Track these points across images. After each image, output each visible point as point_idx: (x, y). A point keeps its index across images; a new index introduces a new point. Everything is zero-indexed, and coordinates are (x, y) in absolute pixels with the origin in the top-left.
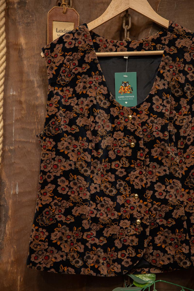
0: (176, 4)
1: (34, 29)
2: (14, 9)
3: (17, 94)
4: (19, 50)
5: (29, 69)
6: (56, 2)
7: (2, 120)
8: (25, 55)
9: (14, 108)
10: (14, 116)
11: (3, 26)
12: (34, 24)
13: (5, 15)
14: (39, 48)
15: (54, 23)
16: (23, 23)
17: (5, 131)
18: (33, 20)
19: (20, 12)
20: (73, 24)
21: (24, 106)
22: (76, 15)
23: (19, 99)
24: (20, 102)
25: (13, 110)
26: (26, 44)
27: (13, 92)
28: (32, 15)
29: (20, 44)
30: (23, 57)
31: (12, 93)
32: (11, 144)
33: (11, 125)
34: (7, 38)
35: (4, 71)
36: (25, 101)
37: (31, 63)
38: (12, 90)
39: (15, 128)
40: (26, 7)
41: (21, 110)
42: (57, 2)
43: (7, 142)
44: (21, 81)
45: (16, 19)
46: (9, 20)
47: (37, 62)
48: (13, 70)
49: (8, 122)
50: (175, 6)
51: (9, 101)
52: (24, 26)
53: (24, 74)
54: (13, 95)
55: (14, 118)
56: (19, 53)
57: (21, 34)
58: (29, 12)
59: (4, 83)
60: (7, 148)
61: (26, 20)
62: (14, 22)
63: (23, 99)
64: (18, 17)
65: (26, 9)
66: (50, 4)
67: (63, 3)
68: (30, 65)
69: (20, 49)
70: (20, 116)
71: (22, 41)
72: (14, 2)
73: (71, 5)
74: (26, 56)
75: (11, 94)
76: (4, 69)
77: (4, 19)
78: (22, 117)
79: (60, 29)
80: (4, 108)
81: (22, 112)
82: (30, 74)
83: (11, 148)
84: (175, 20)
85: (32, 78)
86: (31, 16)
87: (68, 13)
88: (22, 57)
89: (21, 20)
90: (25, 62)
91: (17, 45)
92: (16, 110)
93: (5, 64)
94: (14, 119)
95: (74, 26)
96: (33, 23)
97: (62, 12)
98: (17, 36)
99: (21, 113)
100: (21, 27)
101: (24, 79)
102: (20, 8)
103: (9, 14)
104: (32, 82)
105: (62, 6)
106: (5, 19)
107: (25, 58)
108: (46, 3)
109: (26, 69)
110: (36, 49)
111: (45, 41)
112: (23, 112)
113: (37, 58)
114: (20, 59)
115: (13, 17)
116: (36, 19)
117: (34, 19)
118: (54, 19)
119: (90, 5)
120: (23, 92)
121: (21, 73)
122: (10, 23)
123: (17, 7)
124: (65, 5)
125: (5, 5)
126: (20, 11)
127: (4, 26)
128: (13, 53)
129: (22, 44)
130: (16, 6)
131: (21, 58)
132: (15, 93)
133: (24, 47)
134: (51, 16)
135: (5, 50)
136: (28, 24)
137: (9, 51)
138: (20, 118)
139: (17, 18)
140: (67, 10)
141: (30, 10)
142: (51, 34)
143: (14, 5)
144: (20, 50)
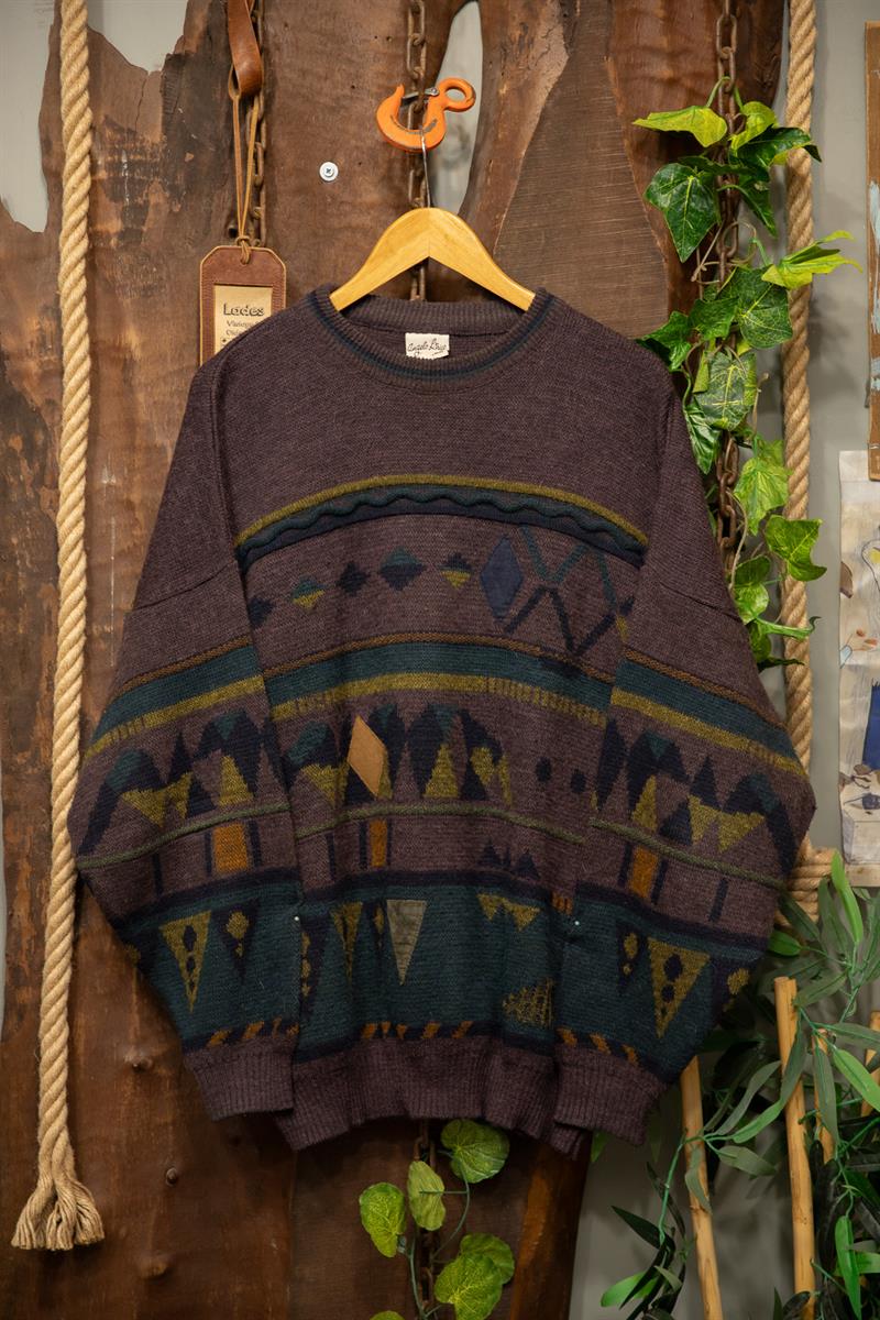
0: (543, 237)
1: (164, 305)
2: (108, 250)
3: (120, 484)
4: (125, 364)
5: (151, 417)
6: (223, 226)
7: (84, 553)
8: (140, 377)
9: (113, 522)
10: (113, 542)
11: (81, 300)
12: (163, 290)
13: (86, 269)
14: (177, 356)
15: (218, 289)
16: (135, 289)
17: (90, 583)
18: (161, 279)
19: (124, 259)
20: (270, 290)
21: (140, 515)
22: (278, 266)
23: (125, 497)
24: (130, 506)
25: (109, 526)
26: (143, 346)
27: (110, 477)
28: (157, 265)
29: (127, 349)
30: (135, 382)
31: (106, 479)
32: (107, 619)
33: (106, 567)
34: (91, 331)
35: (87, 421)
36: (142, 501)
37: (156, 399)
38: (106, 472)
39: (116, 575)
40: (142, 243)
41: (132, 526)
42: (226, 226)
43: (96, 612)
44: (132, 448)
45: (114, 280)
46: (97, 281)
47: (172, 394)
48: (109, 417)
49: (99, 559)
50: (543, 241)
51: (100, 502)
52: (136, 297)
53: (138, 429)
54: (109, 486)
55: (113, 548)
56: (123, 370)
57: (129, 319)
58: (149, 256)
59: (86, 453)
60: (96, 630)
61: (142, 281)
62: (111, 288)
63: (136, 497)
64: (119, 272)
65: (142, 249)
66: (206, 234)
67: (242, 235)
68: (155, 403)
69: (125, 360)
70: (130, 544)
71: (132, 338)
72: (108, 232)
73: (264, 237)
74: (143, 380)
75: (105, 482)
76: (85, 418)
77: (83, 282)
78: (135, 544)
79: (235, 307)
80: (86, 523)
81: (135, 533)
82: (155, 428)
83: (107, 629)
84: (543, 279)
85: (159, 440)
86: (155, 269)
87: (255, 262)
88: (133, 383)
89: (129, 282)
90: (141, 397)
91: (118, 349)
92: (118, 526)
93: (87, 404)
94: (113, 552)
95: (273, 296)
96: (161, 287)
97: (238, 260)
98: (118, 324)
99: (132, 535)
100: (129, 301)
101: (138, 442)
102: (125, 248)
103: (95, 265)
104: (162, 450)
105: (238, 244)
106: (88, 280)
107: (140, 384)
108: (196, 232)
109: (142, 415)
110: (169, 359)
111: (194, 337)
112: (137, 532)
113: (173, 384)
114: (127, 387)
115: (107, 274)
116: (169, 277)
117: (164, 278)
118: (218, 280)
119: (315, 235)
120: (137, 478)
121: (131, 425)
122: (99, 290)
123: (117, 245)
124: (246, 240)
125: (85, 244)
126: (124, 257)
127: (84, 299)
128: (110, 373)
129: (133, 347)
130: (113, 242)
131: (130, 385)
132: (114, 481)
133: (138, 354)
134: (209, 273)
135: (87, 365)
136: (147, 291)
137: (98, 367)
138: (129, 548)
139: (119, 277)
140: (251, 256)
141: (153, 252)
142: (210, 320)
143: (110, 241)
144: (127, 365)
